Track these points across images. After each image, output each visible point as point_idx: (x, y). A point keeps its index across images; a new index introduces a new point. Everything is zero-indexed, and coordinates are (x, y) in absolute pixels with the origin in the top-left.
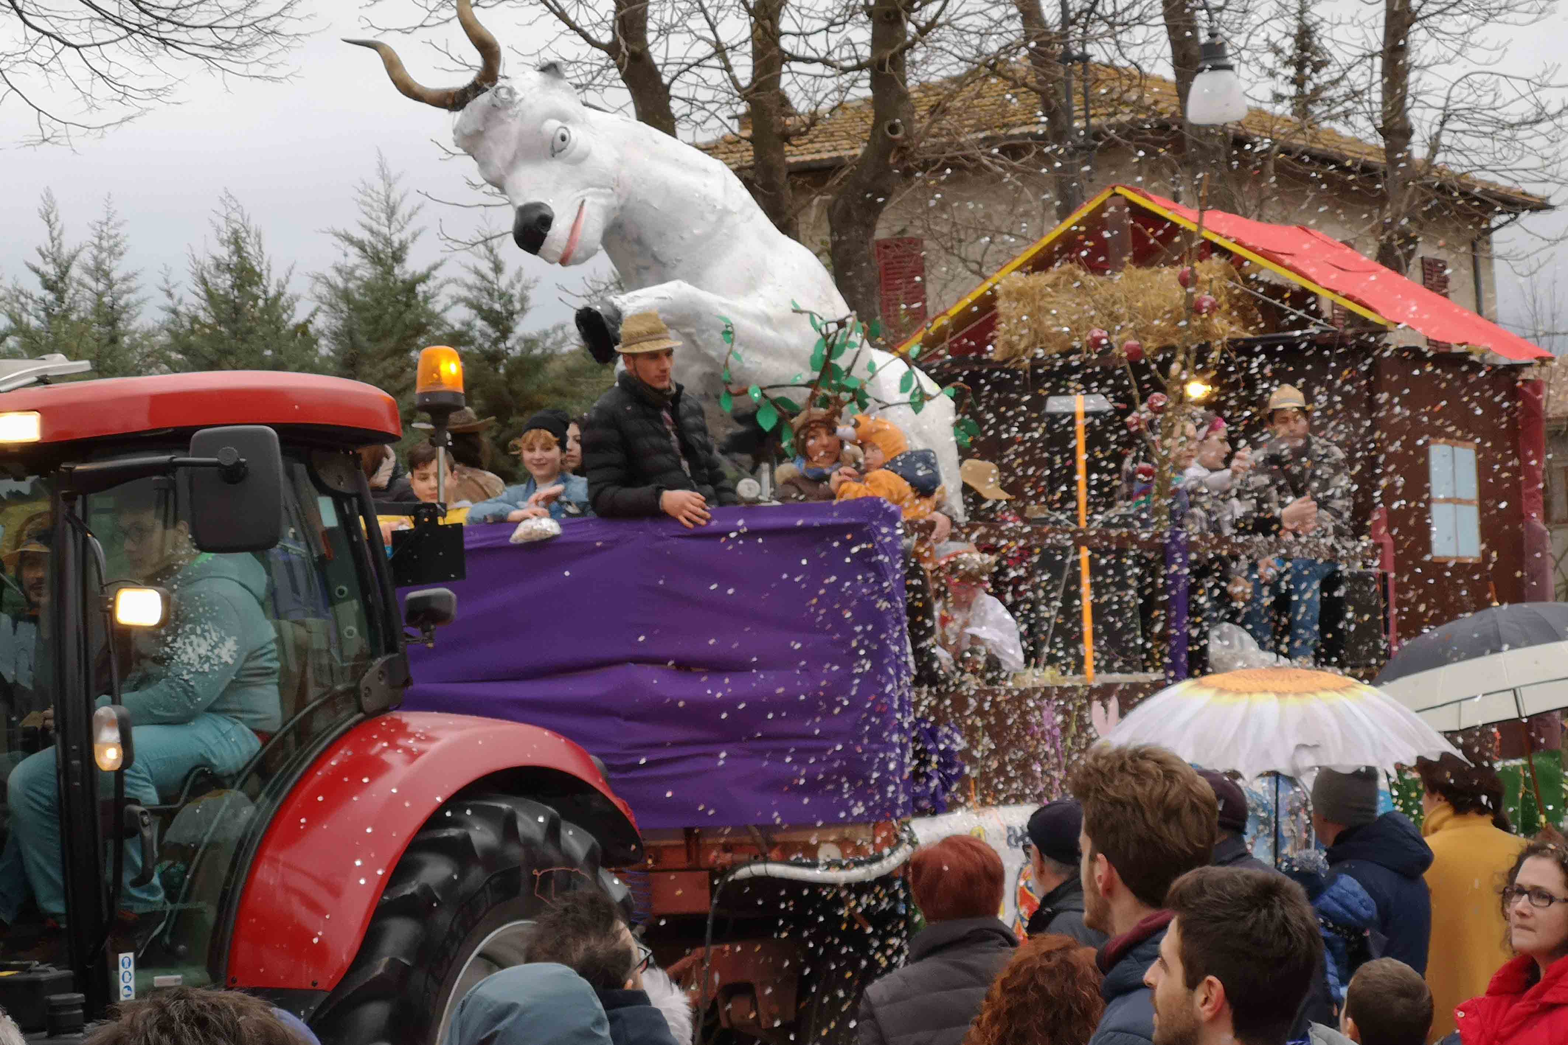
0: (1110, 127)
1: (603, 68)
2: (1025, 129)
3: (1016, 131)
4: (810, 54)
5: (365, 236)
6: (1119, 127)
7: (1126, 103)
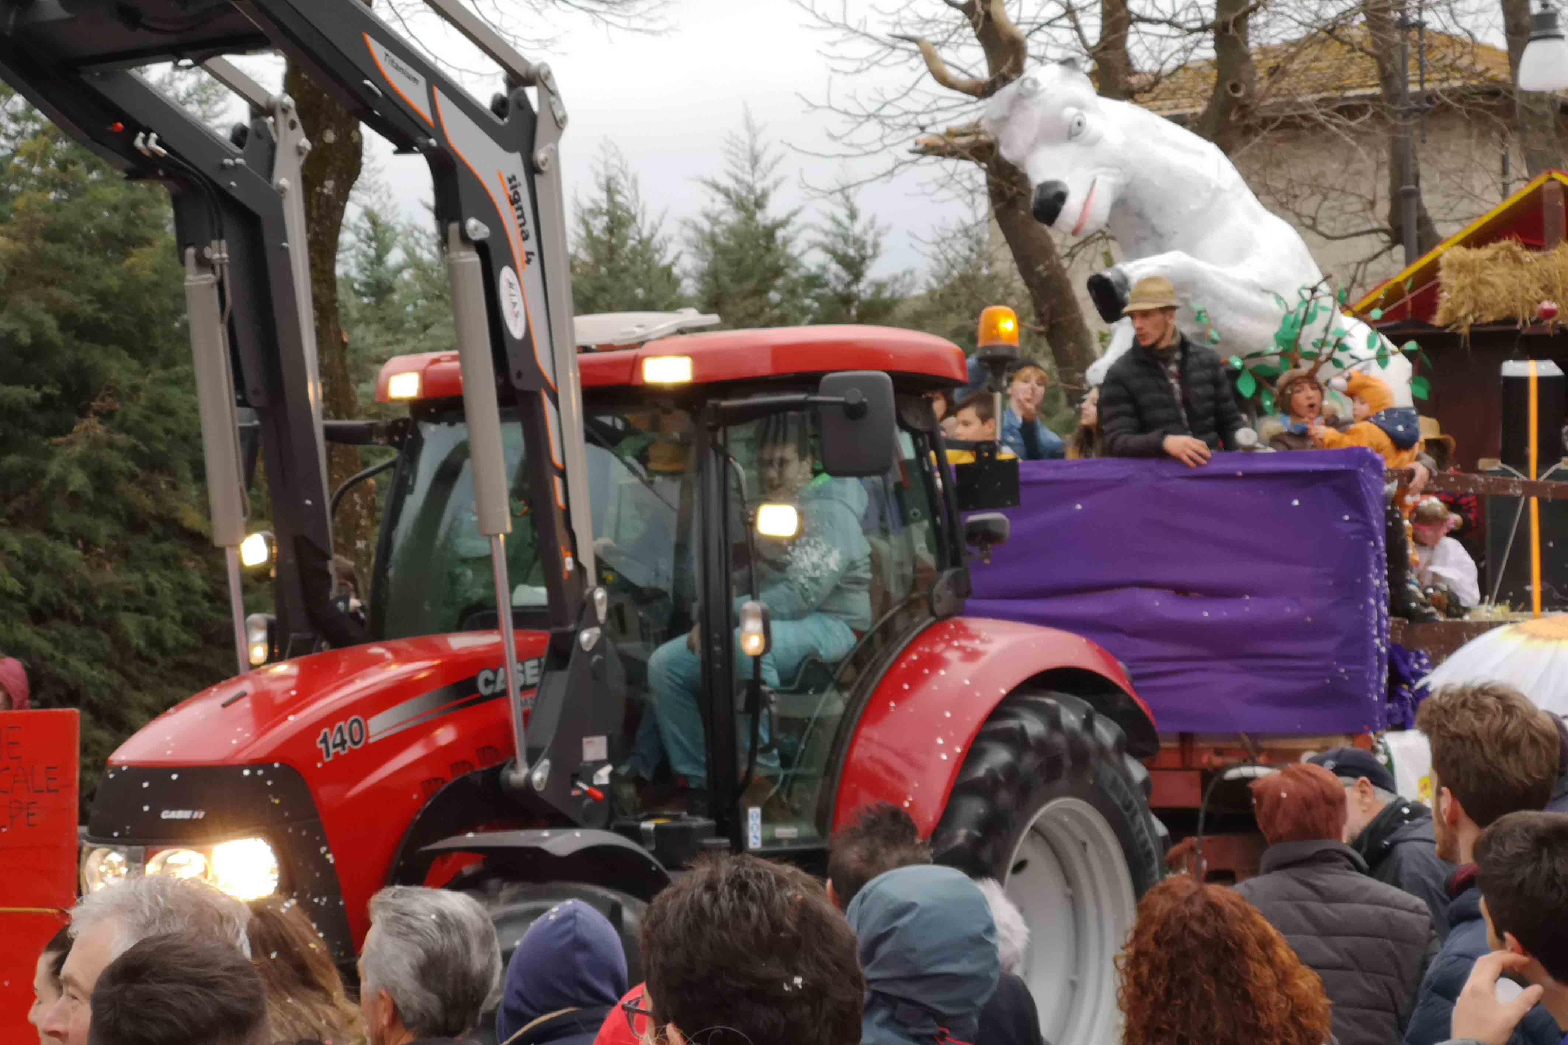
0: (1442, 91)
1: (958, 27)
2: (1359, 92)
3: (1350, 93)
4: (1156, 15)
5: (730, 183)
6: (1451, 92)
7: (1459, 70)
